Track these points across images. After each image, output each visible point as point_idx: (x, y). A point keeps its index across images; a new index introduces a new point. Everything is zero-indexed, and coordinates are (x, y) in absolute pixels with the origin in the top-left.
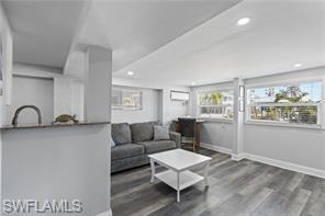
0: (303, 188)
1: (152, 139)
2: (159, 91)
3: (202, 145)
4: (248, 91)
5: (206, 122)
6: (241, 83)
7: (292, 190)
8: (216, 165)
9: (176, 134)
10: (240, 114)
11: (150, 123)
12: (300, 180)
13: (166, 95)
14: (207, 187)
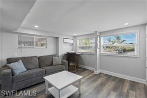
0: (131, 89)
1: (52, 65)
2: (57, 38)
3: (80, 66)
4: (102, 38)
5: (82, 54)
6: (98, 34)
7: (126, 92)
8: (87, 78)
9: (65, 61)
10: (98, 50)
11: (51, 55)
12: (128, 84)
13: (60, 40)
14: (80, 95)
